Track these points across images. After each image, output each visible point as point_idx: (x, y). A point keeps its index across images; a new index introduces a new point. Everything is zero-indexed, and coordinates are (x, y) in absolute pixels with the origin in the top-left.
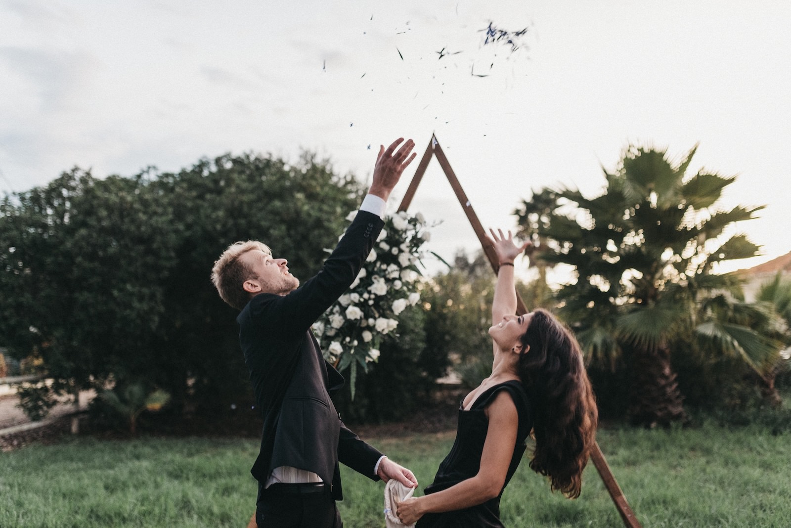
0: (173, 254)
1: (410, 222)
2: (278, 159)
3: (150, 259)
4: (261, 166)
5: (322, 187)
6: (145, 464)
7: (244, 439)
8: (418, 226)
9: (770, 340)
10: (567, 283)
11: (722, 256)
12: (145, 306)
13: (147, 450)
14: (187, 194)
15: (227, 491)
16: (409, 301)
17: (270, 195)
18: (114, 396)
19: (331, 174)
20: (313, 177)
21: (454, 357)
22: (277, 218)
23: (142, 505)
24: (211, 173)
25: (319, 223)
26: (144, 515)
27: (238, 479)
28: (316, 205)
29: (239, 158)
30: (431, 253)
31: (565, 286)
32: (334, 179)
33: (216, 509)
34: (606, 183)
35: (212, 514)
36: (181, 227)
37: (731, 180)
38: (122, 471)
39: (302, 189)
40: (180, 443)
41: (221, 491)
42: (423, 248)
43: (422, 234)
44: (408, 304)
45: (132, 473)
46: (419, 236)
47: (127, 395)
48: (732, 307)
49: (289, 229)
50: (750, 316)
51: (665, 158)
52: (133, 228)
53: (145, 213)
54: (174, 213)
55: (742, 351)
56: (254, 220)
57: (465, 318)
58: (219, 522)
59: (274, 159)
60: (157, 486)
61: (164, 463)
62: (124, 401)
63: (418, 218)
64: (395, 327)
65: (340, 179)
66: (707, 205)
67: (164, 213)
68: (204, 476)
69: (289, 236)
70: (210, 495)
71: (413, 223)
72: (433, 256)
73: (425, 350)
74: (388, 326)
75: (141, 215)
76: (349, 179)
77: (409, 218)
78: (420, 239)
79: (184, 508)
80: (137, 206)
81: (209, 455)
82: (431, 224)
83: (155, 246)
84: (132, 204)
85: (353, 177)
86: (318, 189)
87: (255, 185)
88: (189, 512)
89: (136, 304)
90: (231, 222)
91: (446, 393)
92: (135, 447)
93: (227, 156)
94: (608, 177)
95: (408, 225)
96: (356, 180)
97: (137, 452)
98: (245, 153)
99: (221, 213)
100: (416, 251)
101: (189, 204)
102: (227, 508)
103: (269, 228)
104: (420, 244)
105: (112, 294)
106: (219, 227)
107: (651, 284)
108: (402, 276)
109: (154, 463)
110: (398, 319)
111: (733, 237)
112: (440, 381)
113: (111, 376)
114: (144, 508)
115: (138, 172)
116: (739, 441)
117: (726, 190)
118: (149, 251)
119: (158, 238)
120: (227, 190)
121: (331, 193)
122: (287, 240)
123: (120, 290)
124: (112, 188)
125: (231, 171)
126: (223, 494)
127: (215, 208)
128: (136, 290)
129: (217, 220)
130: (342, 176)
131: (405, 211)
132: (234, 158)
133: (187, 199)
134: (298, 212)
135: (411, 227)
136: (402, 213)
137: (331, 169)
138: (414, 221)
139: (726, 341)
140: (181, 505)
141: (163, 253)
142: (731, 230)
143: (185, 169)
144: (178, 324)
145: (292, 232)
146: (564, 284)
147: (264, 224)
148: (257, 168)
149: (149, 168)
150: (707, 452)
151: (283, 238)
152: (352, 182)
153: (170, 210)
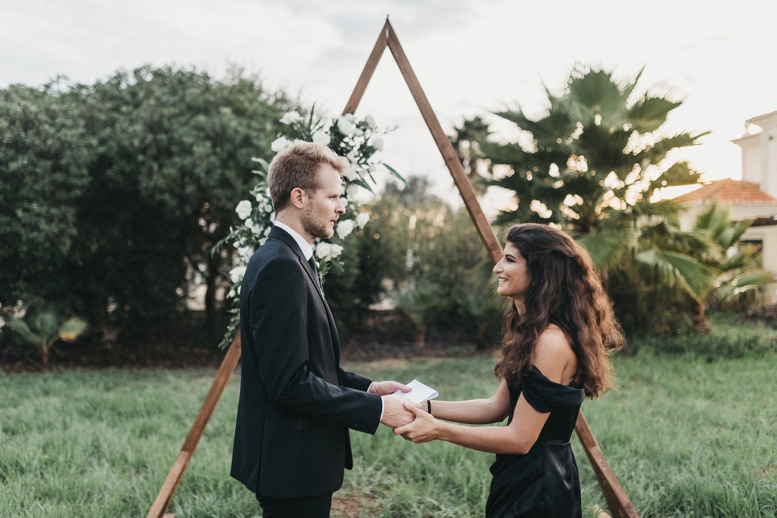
0: (85, 172)
1: (358, 126)
2: (202, 73)
3: (59, 177)
4: (184, 80)
5: (251, 101)
6: (55, 401)
7: (167, 372)
8: (368, 131)
9: (707, 269)
10: (507, 209)
11: (664, 183)
12: (54, 228)
13: (59, 384)
14: (100, 106)
15: (144, 432)
16: (357, 223)
17: (194, 110)
18: (23, 325)
19: (260, 91)
20: (241, 91)
21: (388, 283)
22: (202, 134)
23: (45, 452)
24: (129, 86)
25: (247, 142)
26: (46, 464)
27: (159, 417)
28: (245, 122)
29: (160, 70)
30: (383, 165)
31: (504, 212)
32: (263, 97)
33: (131, 456)
34: (549, 105)
35: (126, 461)
36: (94, 142)
37: (678, 104)
38: (27, 410)
39: (228, 103)
40: (97, 375)
41: (138, 432)
42: (373, 158)
43: (373, 141)
44: (356, 226)
45: (37, 411)
46: (369, 144)
47: (38, 324)
48: (673, 236)
49: (214, 146)
50: (690, 243)
51: (612, 79)
52: (38, 142)
53: (51, 125)
54: (86, 126)
55: (682, 279)
56: (176, 135)
57: (398, 244)
58: (133, 471)
59: (199, 72)
60: (65, 427)
61: (76, 400)
62: (34, 330)
63: (368, 121)
64: (340, 253)
65: (269, 96)
66: (651, 130)
67: (75, 126)
68: (120, 414)
69: (215, 153)
70: (125, 439)
71: (363, 127)
72: (385, 168)
73: (359, 276)
74: (331, 252)
75: (46, 127)
76: (279, 96)
77: (357, 122)
78: (371, 147)
79: (92, 454)
80: (43, 117)
81: (128, 389)
82: (384, 130)
83: (64, 162)
84: (36, 115)
85: (284, 94)
86: (247, 105)
87: (177, 98)
88: (99, 459)
89: (43, 225)
90: (150, 137)
91: (378, 319)
92: (45, 380)
93: (147, 67)
94: (552, 99)
95: (357, 129)
96: (287, 99)
97: (46, 387)
98: (166, 65)
99: (138, 127)
100: (365, 163)
101: (103, 117)
102: (144, 454)
103: (191, 146)
104: (370, 154)
105: (15, 215)
106: (136, 142)
107: (592, 210)
108: (348, 191)
109: (64, 399)
110: (343, 245)
111: (676, 164)
112: (373, 307)
113: (20, 303)
114: (46, 457)
115: (46, 82)
116: (676, 370)
117: (672, 114)
118: (56, 168)
119: (68, 153)
120: (145, 103)
121: (260, 110)
122: (213, 159)
123: (26, 210)
124: (14, 96)
125: (152, 82)
126: (140, 437)
127: (132, 122)
128: (44, 210)
129: (134, 135)
130: (272, 92)
131: (353, 113)
132: (155, 70)
133: (100, 111)
134: (224, 128)
135: (360, 132)
136: (349, 115)
137: (260, 86)
138: (363, 126)
139: (668, 270)
140: (91, 450)
141: (74, 170)
142: (674, 156)
143: (100, 81)
144: (94, 247)
145: (218, 150)
146: (503, 210)
147: (188, 140)
148: (181, 82)
149: (59, 77)
150: (649, 381)
151: (208, 156)
152: (283, 100)
153: (82, 122)
